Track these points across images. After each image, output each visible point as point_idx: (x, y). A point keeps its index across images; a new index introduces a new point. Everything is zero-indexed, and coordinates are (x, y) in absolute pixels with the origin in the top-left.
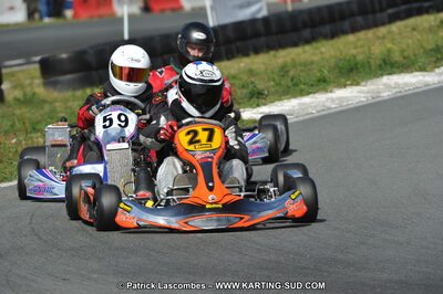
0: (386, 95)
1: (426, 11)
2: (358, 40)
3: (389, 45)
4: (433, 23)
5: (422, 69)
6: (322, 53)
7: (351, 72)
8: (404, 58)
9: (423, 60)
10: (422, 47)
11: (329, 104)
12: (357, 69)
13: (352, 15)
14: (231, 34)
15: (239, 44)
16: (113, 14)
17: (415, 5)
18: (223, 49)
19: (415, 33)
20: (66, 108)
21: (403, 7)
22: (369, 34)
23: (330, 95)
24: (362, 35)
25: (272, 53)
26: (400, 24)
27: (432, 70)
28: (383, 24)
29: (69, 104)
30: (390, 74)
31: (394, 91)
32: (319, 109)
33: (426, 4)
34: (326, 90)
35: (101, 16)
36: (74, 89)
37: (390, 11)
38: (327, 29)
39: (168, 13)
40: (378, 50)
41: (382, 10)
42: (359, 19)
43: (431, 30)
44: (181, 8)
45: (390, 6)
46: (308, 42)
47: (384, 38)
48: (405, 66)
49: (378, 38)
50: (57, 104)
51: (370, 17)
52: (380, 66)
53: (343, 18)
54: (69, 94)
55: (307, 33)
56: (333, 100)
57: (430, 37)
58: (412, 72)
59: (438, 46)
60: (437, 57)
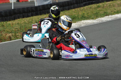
0: (83, 25)
1: (94, 3)
2: (76, 11)
3: (84, 12)
5: (93, 19)
6: (66, 14)
8: (88, 16)
9: (93, 16)
10: (92, 13)
12: (75, 18)
13: (74, 4)
14: (41, 8)
15: (43, 11)
16: (9, 2)
17: (91, 2)
18: (39, 12)
19: (91, 9)
21: (88, 2)
22: (79, 9)
24: (76, 9)
26: (87, 7)
27: (95, 19)
28: (82, 7)
30: (84, 20)
31: (85, 24)
33: (94, 1)
35: (6, 3)
37: (84, 3)
38: (67, 7)
39: (24, 2)
40: (81, 13)
41: (82, 3)
42: (76, 5)
43: (95, 8)
44: (28, 1)
46: (62, 11)
47: (82, 10)
48: (88, 18)
49: (81, 10)
51: (79, 4)
52: (81, 18)
53: (71, 5)
55: (62, 8)
57: (95, 10)
58: (90, 19)
59: (97, 13)
60: (97, 16)
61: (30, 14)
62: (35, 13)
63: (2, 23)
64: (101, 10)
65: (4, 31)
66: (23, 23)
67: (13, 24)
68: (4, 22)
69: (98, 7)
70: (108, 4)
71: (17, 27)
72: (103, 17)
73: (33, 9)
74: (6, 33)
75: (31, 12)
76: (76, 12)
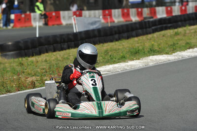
0: (151, 64)
1: (169, 28)
2: (139, 40)
3: (153, 43)
4: (172, 34)
5: (167, 53)
6: (123, 45)
7: (136, 54)
8: (159, 48)
9: (168, 49)
10: (167, 44)
11: (126, 68)
12: (139, 53)
13: (137, 29)
14: (83, 36)
16: (32, 26)
17: (164, 25)
19: (164, 38)
20: (10, 66)
21: (159, 26)
22: (144, 37)
23: (126, 64)
24: (141, 38)
25: (101, 44)
26: (158, 33)
27: (171, 54)
28: (150, 33)
29: (12, 64)
30: (153, 55)
31: (155, 62)
32: (122, 69)
33: (169, 25)
34: (124, 61)
35: (26, 27)
36: (14, 58)
37: (153, 28)
38: (125, 35)
39: (56, 26)
40: (148, 45)
41: (150, 27)
42: (140, 31)
43: (171, 36)
44: (61, 24)
45: (153, 26)
46: (117, 40)
47: (150, 39)
48: (160, 52)
49: (148, 39)
50: (7, 65)
51: (145, 30)
52: (149, 51)
53: (133, 30)
54: (12, 60)
55: (117, 36)
56: (128, 66)
57: (170, 39)
58: (163, 54)
59: (174, 43)
60: (174, 48)
61: (65, 46)
62: (73, 43)
63: (20, 59)
64: (181, 40)
65: (24, 72)
66: (54, 60)
67: (37, 62)
68: (24, 59)
69: (177, 34)
70: (192, 30)
71: (45, 67)
72: (184, 51)
73: (71, 37)
74: (27, 76)
75: (67, 42)
76: (139, 42)
